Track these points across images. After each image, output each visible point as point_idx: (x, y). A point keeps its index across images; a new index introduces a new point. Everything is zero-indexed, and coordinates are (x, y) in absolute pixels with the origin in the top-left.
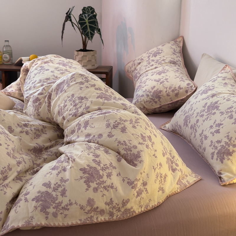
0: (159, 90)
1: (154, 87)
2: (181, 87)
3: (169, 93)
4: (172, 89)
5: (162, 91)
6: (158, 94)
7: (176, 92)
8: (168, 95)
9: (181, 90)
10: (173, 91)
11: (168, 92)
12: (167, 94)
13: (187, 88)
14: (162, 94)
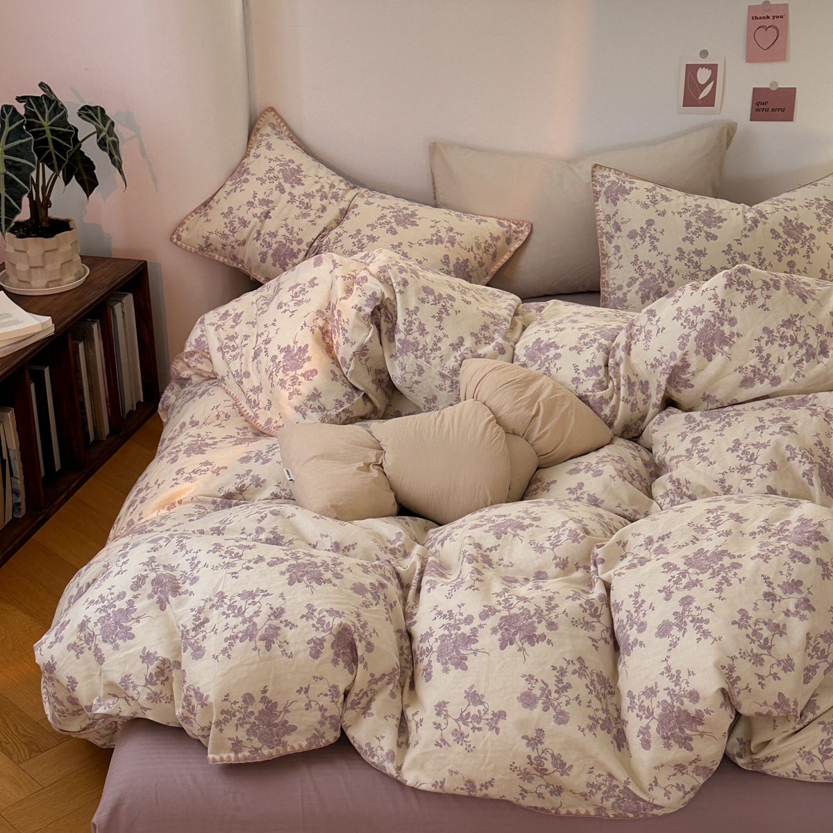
0: (461, 260)
1: (446, 257)
2: (495, 235)
3: (481, 258)
4: (483, 247)
5: (468, 260)
6: (465, 269)
7: (492, 251)
8: (481, 264)
9: (499, 243)
10: (486, 251)
11: (478, 257)
12: (479, 262)
13: (507, 232)
14: (470, 267)
